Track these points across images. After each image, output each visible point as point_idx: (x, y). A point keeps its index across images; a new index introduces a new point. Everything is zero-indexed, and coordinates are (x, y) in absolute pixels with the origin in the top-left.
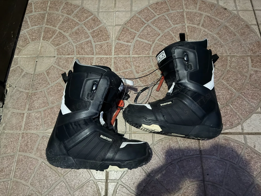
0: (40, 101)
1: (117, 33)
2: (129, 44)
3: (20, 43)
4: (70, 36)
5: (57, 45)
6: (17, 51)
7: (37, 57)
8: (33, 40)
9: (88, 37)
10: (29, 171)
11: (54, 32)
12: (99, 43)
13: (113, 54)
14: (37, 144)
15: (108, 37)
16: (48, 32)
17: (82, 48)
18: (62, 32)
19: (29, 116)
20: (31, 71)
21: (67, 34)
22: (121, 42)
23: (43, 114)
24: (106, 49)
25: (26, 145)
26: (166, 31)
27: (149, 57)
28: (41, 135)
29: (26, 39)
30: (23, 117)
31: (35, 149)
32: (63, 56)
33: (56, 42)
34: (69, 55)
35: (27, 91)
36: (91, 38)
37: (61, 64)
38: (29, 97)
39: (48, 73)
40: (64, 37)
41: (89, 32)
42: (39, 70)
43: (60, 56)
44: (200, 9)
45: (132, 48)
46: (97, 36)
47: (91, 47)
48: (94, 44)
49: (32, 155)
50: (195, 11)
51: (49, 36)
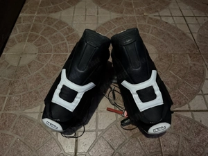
0: (21, 87)
3: (9, 44)
4: (50, 39)
5: (39, 45)
6: (5, 49)
7: (22, 54)
8: (19, 42)
9: (64, 40)
10: (5, 147)
11: (37, 37)
14: (14, 123)
16: (32, 36)
17: (59, 48)
18: (43, 36)
19: (10, 98)
20: (16, 64)
21: (46, 38)
23: (22, 97)
25: (5, 124)
28: (18, 115)
29: (14, 41)
30: (4, 101)
31: (12, 127)
32: (43, 54)
34: (47, 52)
36: (66, 41)
39: (29, 66)
40: (45, 40)
41: (65, 37)
42: (21, 63)
43: (40, 53)
44: (148, 22)
46: (71, 39)
47: (66, 47)
48: (68, 45)
49: (9, 133)
50: (144, 24)
51: (33, 39)
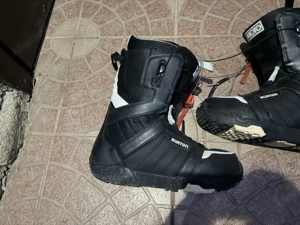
0: (79, 95)
1: (180, 8)
2: (198, 21)
3: (53, 21)
4: (118, 11)
5: (101, 23)
6: (48, 31)
7: (75, 38)
8: (69, 17)
9: (142, 13)
10: (64, 188)
11: (96, 7)
12: (156, 20)
13: (176, 34)
14: (75, 151)
15: (169, 12)
16: (89, 7)
17: (134, 27)
18: (107, 7)
19: (64, 114)
20: (67, 56)
21: (113, 10)
22: (186, 18)
23: (82, 111)
24: (167, 27)
25: (60, 152)
26: (249, 4)
27: (227, 38)
28: (80, 139)
29: (60, 16)
30: (55, 115)
31: (72, 158)
32: (109, 37)
33: (100, 20)
34: (116, 35)
35: (61, 81)
36: (145, 14)
37: (106, 47)
38: (64, 89)
39: (89, 59)
40: (110, 13)
41: (143, 7)
42: (77, 54)
43: (104, 37)
45: (202, 25)
46: (153, 11)
47: (146, 25)
48: (148, 21)
49: (68, 166)
51: (91, 12)
